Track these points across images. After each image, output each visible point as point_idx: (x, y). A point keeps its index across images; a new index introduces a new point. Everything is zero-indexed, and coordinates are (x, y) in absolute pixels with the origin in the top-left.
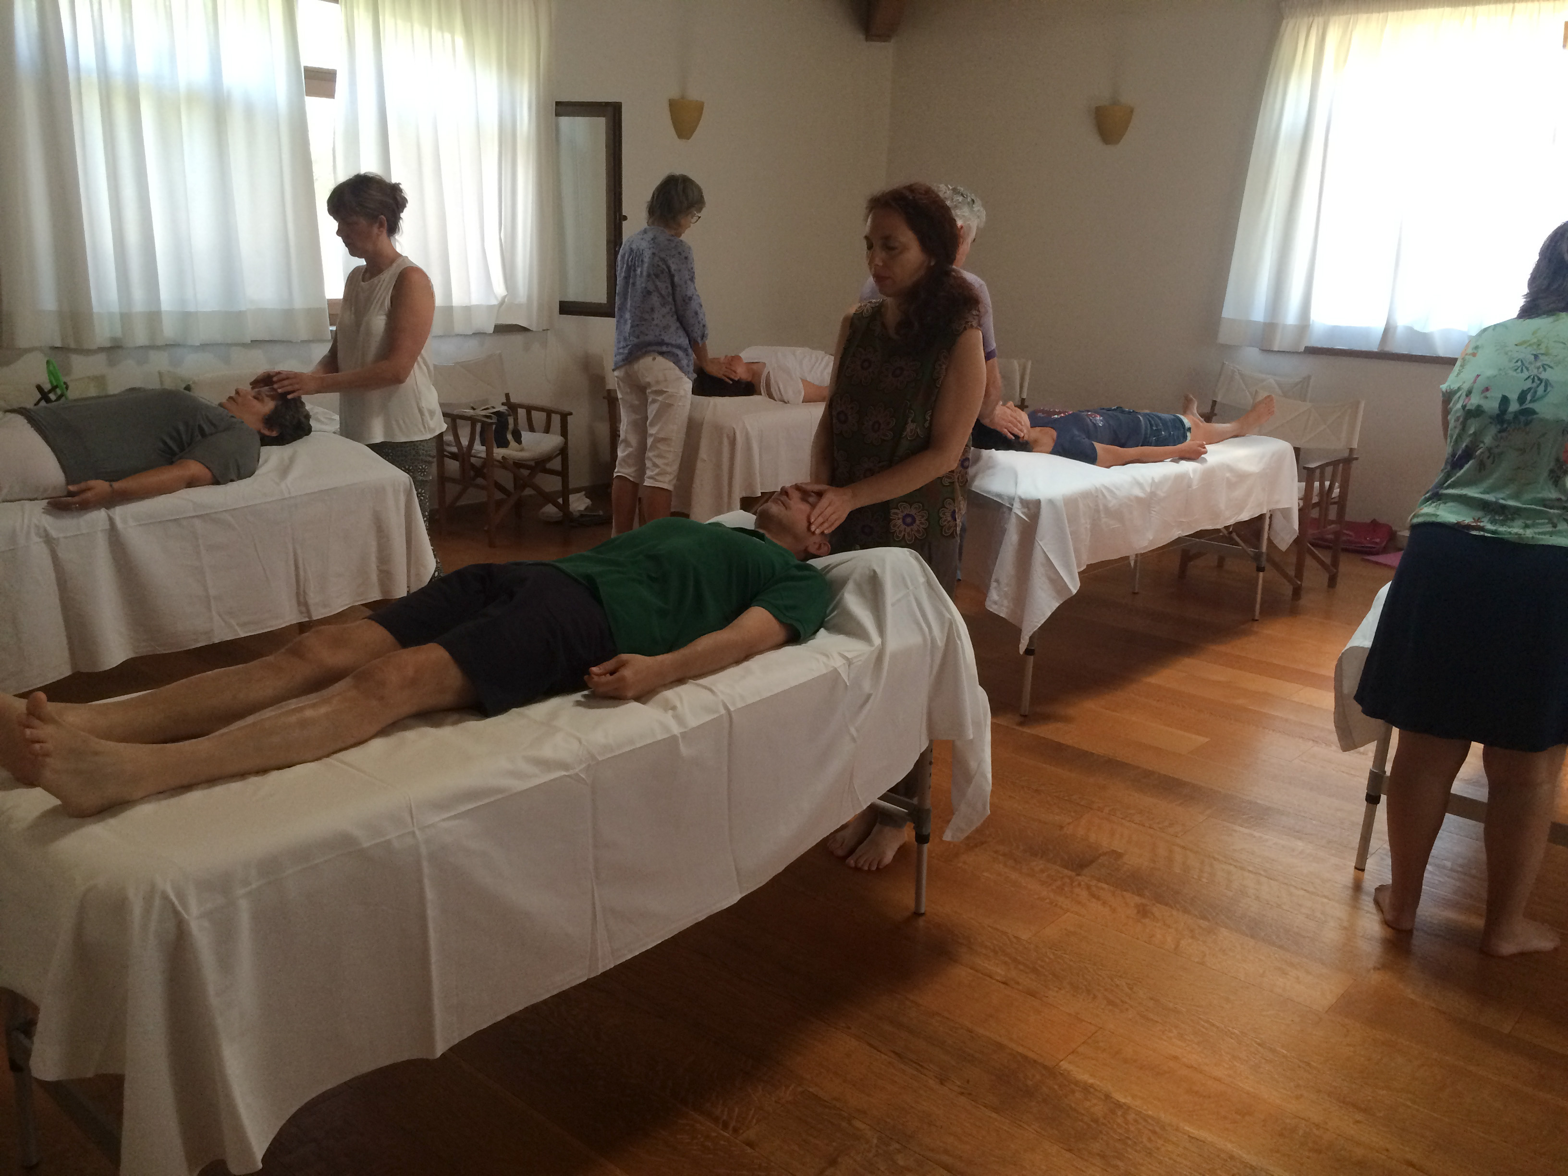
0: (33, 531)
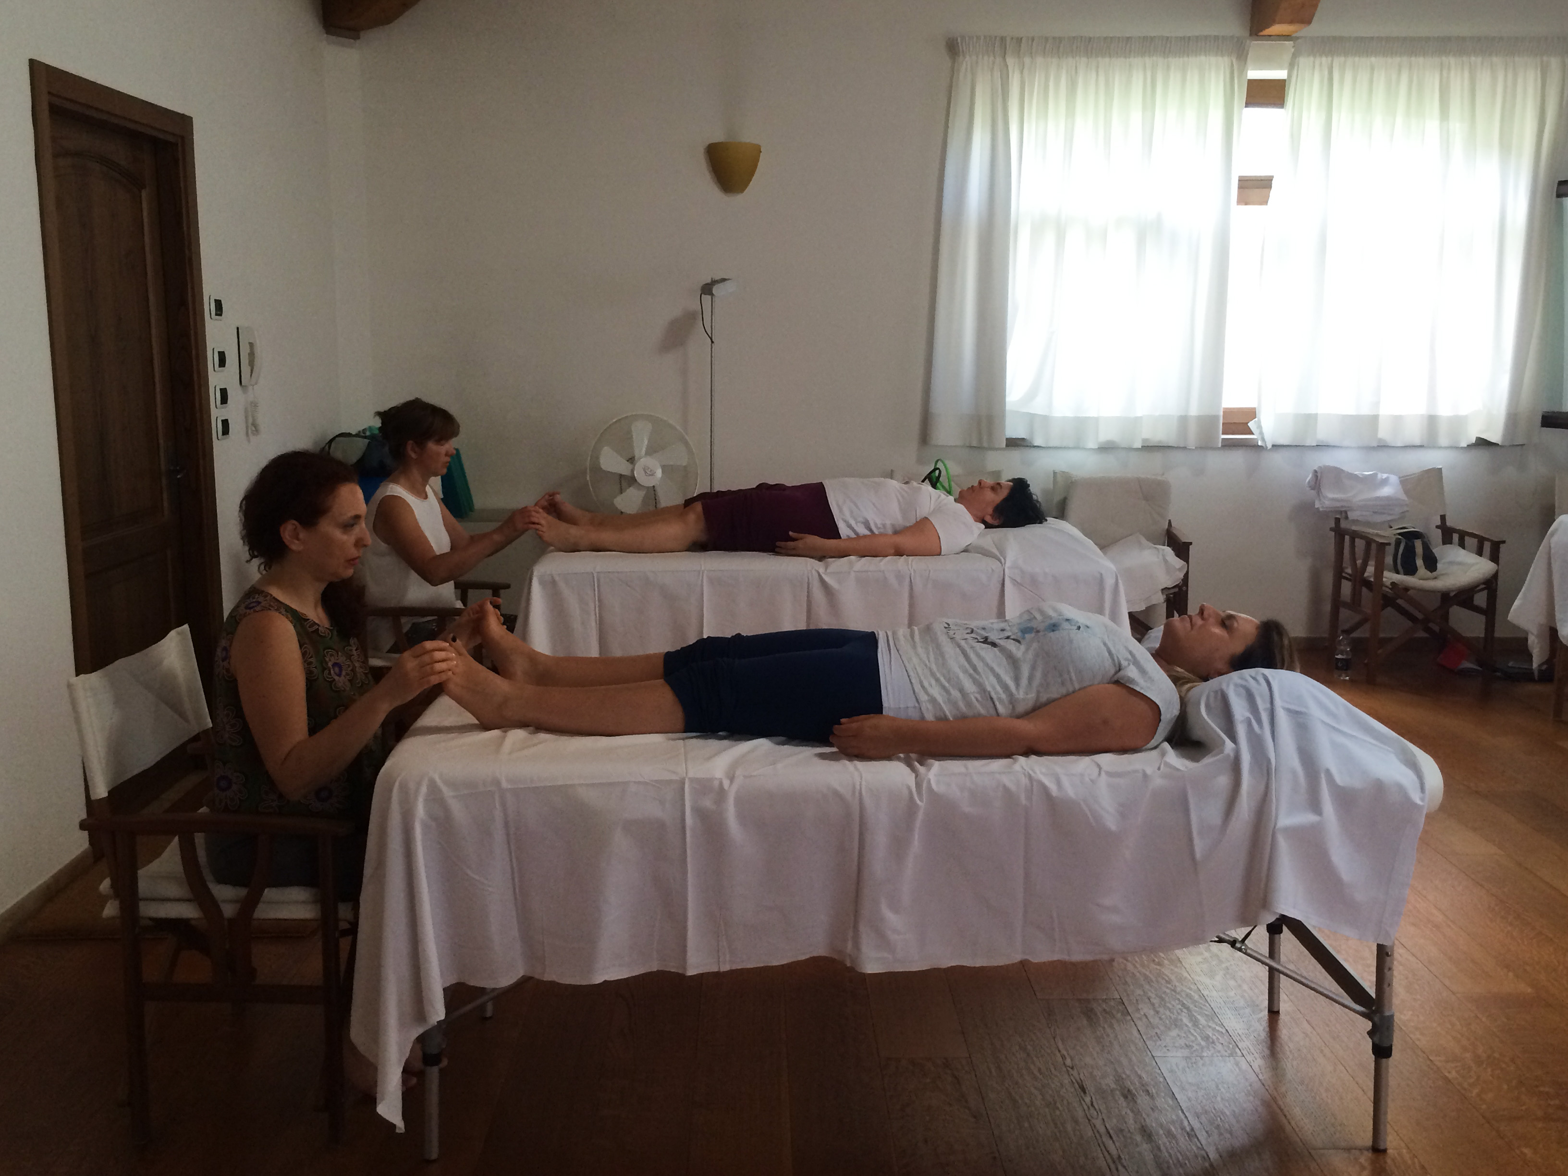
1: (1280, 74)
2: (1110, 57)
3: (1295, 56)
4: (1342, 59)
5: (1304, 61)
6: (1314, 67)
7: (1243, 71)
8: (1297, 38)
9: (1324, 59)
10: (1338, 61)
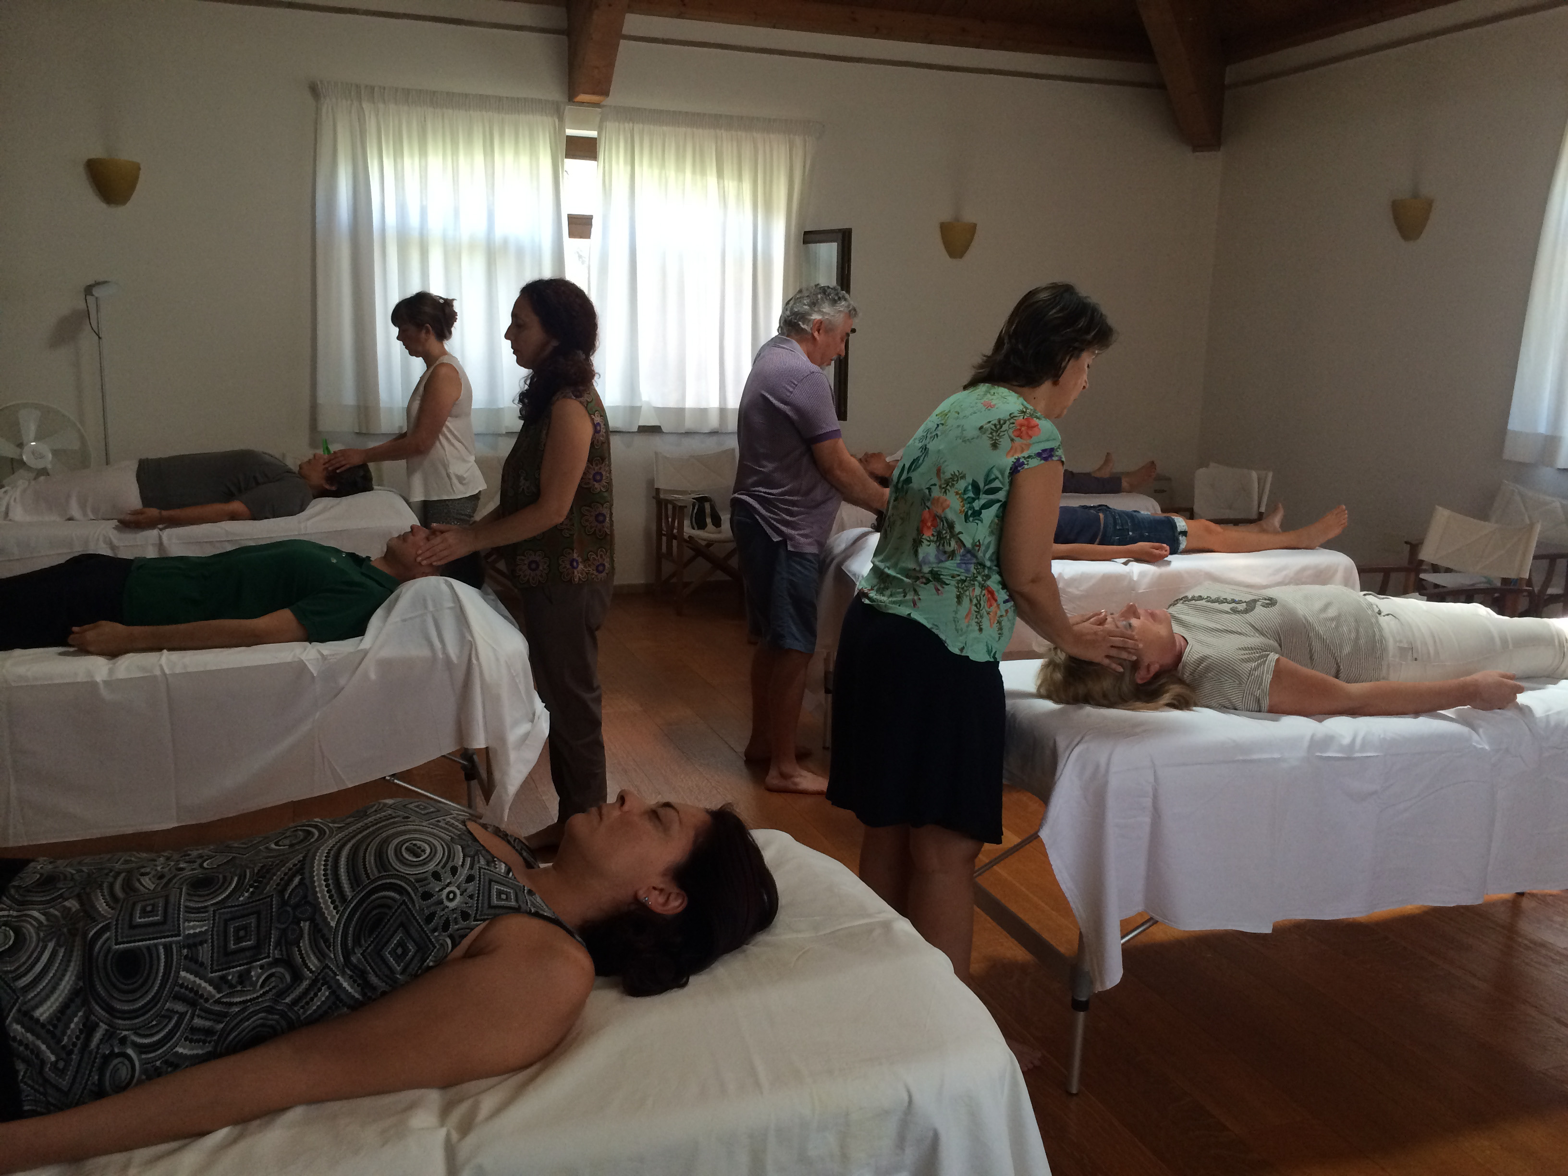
0: (101, 539)
1: (593, 134)
2: (453, 108)
3: (602, 121)
4: (641, 126)
5: (610, 125)
6: (619, 130)
7: (562, 129)
8: (604, 106)
9: (626, 125)
10: (638, 127)
